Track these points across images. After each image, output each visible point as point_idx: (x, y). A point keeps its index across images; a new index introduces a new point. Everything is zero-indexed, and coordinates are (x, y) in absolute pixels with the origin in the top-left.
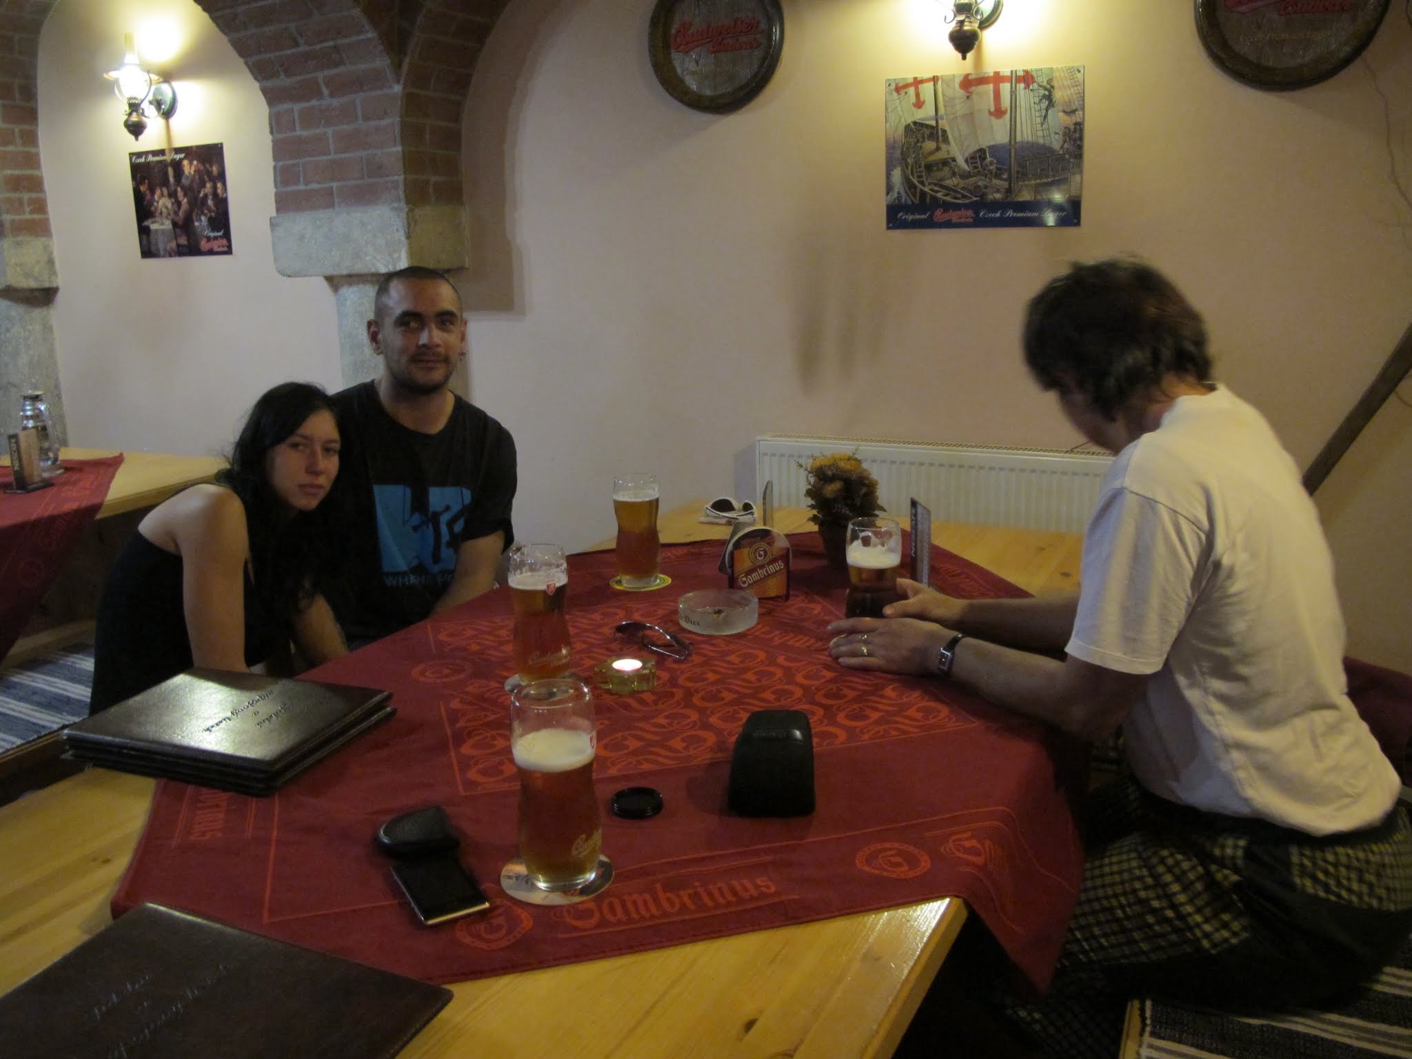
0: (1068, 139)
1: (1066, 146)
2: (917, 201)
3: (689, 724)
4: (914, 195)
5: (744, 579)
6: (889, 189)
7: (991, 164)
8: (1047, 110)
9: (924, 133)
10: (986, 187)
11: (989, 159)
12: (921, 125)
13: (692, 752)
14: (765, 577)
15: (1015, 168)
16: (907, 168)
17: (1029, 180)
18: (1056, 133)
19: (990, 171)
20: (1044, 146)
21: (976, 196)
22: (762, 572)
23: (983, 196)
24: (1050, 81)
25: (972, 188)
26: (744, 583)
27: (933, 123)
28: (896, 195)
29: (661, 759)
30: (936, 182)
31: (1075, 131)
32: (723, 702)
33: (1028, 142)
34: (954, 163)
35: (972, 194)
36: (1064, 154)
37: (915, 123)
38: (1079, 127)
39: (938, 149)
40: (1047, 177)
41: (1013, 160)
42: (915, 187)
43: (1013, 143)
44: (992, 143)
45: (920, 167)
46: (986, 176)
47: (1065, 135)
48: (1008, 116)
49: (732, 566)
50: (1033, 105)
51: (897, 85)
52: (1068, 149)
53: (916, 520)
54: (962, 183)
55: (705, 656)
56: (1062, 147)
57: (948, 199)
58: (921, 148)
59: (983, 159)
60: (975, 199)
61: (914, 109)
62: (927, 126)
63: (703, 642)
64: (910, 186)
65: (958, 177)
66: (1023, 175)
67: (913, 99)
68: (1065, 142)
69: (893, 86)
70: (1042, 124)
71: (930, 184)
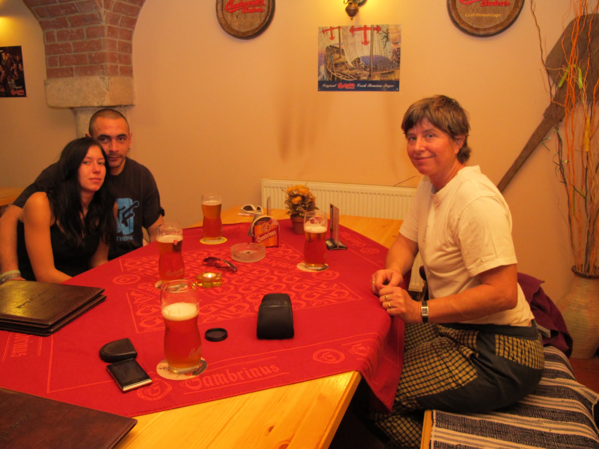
0: (394, 55)
1: (394, 57)
2: (331, 79)
3: (237, 300)
4: (330, 77)
5: (259, 239)
6: (319, 74)
7: (363, 64)
8: (386, 42)
9: (334, 51)
10: (360, 74)
11: (361, 62)
12: (333, 47)
13: (239, 312)
14: (268, 238)
15: (372, 66)
16: (327, 65)
17: (378, 71)
18: (390, 52)
19: (362, 67)
20: (384, 58)
21: (356, 78)
22: (267, 236)
23: (359, 78)
24: (387, 30)
25: (354, 75)
26: (259, 240)
27: (338, 46)
28: (322, 77)
29: (226, 316)
30: (339, 71)
31: (398, 51)
32: (251, 291)
33: (378, 55)
34: (347, 64)
35: (354, 77)
36: (393, 61)
37: (331, 46)
38: (399, 49)
39: (340, 57)
40: (386, 70)
41: (371, 63)
42: (330, 73)
43: (372, 56)
44: (363, 55)
45: (332, 65)
46: (360, 69)
47: (393, 53)
48: (369, 44)
49: (254, 233)
50: (380, 40)
51: (323, 30)
52: (394, 59)
53: (332, 213)
54: (350, 72)
55: (243, 271)
56: (392, 58)
57: (344, 79)
58: (333, 56)
59: (359, 62)
60: (355, 79)
61: (330, 40)
62: (336, 48)
63: (242, 266)
64: (328, 73)
65: (348, 69)
66: (376, 69)
67: (330, 36)
68: (393, 56)
69: (321, 30)
70: (384, 48)
71: (336, 72)
